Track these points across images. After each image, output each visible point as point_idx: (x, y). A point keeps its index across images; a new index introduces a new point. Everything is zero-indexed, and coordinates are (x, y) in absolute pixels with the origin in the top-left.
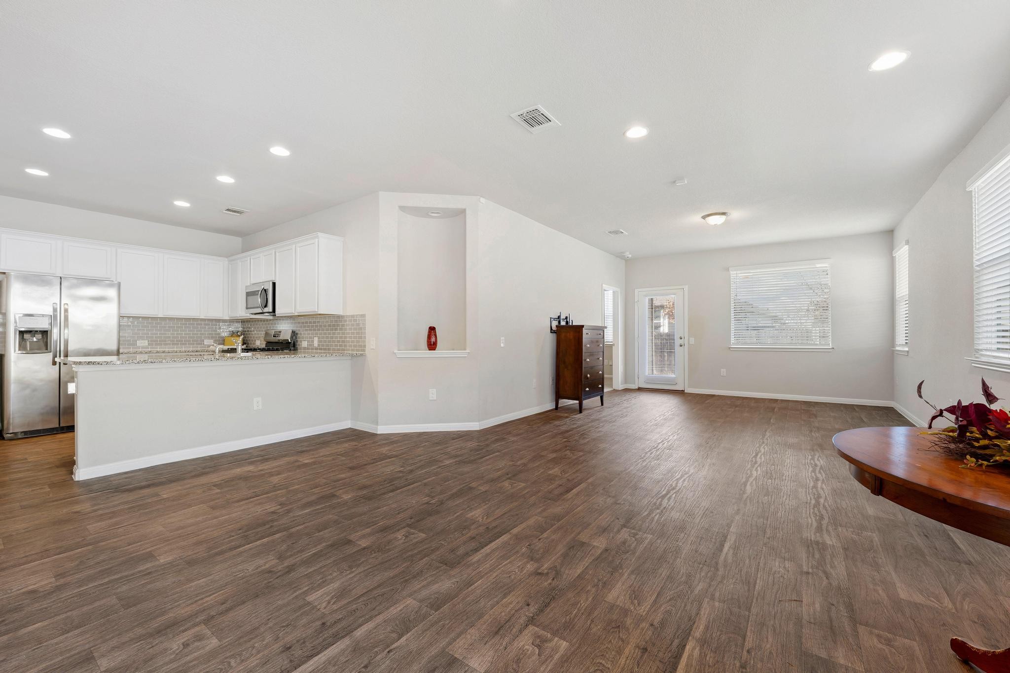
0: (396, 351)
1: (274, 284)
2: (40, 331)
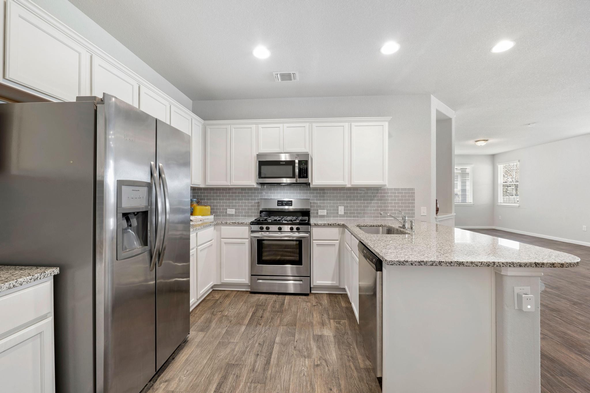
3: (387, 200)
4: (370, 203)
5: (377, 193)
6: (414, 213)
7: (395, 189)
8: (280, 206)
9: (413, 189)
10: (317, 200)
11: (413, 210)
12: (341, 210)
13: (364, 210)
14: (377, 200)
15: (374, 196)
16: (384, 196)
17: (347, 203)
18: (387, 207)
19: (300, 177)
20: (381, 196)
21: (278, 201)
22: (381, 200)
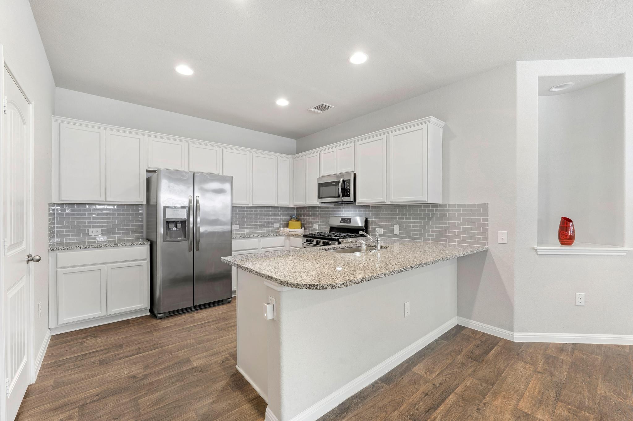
0: (536, 247)
1: (355, 175)
2: (180, 221)
3: (449, 219)
4: (428, 223)
5: (436, 210)
6: (487, 239)
7: (459, 205)
8: (342, 223)
9: (485, 205)
10: (375, 218)
11: (485, 235)
12: (397, 230)
13: (421, 231)
14: (437, 219)
15: (433, 215)
16: (445, 215)
17: (403, 222)
18: (448, 228)
19: (343, 196)
20: (441, 215)
21: (342, 219)
22: (441, 219)
